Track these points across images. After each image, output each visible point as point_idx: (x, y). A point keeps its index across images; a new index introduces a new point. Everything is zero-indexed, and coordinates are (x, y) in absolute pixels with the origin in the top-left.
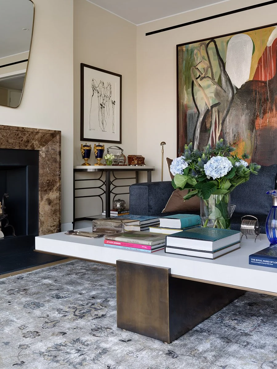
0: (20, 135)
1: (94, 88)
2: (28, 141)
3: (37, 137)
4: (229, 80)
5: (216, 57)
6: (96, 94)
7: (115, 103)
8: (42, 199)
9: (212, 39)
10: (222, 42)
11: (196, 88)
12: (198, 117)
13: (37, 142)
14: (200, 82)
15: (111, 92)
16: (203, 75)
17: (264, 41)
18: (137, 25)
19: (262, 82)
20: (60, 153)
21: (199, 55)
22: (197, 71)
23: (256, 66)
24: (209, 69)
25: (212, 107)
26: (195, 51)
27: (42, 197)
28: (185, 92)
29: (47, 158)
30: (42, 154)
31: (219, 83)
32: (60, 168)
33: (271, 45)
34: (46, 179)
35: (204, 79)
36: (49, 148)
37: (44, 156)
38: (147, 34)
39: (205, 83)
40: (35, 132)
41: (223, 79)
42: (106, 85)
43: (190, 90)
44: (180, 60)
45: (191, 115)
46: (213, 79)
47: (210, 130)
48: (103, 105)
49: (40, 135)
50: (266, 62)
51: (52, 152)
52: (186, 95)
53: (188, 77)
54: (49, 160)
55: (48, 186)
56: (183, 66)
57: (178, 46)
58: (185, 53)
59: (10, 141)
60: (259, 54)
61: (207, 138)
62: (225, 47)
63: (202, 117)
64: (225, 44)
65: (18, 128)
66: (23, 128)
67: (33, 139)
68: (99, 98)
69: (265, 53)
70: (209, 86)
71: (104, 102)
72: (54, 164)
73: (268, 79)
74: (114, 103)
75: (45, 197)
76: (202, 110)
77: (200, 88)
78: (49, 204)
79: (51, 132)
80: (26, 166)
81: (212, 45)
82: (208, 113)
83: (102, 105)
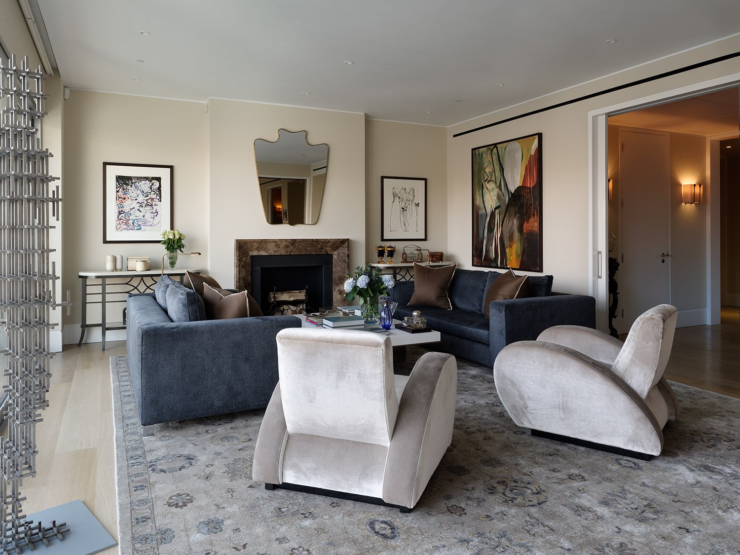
0: (315, 244)
1: (395, 195)
2: (322, 248)
3: (329, 245)
4: (506, 185)
5: (498, 162)
6: (397, 199)
7: (420, 205)
8: (335, 290)
9: (495, 145)
10: (502, 148)
11: (485, 190)
12: (486, 218)
13: (329, 248)
14: (487, 185)
15: (414, 196)
16: (489, 179)
17: (529, 150)
18: (448, 127)
19: (527, 188)
20: (348, 256)
21: (486, 159)
22: (485, 174)
23: (524, 173)
24: (493, 173)
25: (495, 209)
26: (484, 156)
27: (334, 289)
28: (478, 193)
29: (338, 260)
30: (335, 257)
31: (500, 187)
32: (348, 267)
33: (534, 154)
34: (338, 275)
35: (490, 183)
36: (339, 252)
37: (336, 258)
38: (455, 136)
39: (491, 186)
40: (326, 242)
41: (502, 183)
42: (407, 190)
43: (481, 191)
44: (474, 163)
45: (482, 215)
46: (496, 183)
47: (494, 230)
48: (405, 209)
49: (331, 243)
50: (530, 170)
51: (343, 255)
52: (478, 197)
53: (480, 180)
54: (340, 261)
55: (339, 280)
56: (476, 168)
57: (473, 150)
58: (478, 157)
59: (308, 249)
60: (525, 162)
61: (492, 238)
62: (504, 153)
63: (489, 217)
64: (503, 150)
65: (313, 240)
66: (317, 239)
67: (326, 247)
68: (401, 203)
69: (529, 162)
70: (493, 190)
71: (406, 205)
72: (344, 264)
73: (532, 186)
74: (417, 205)
75: (337, 289)
76: (489, 211)
77: (487, 191)
78: (340, 294)
79: (341, 240)
80: (322, 266)
81: (495, 150)
82: (493, 214)
83: (403, 209)
